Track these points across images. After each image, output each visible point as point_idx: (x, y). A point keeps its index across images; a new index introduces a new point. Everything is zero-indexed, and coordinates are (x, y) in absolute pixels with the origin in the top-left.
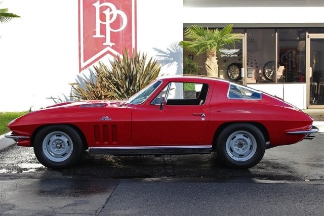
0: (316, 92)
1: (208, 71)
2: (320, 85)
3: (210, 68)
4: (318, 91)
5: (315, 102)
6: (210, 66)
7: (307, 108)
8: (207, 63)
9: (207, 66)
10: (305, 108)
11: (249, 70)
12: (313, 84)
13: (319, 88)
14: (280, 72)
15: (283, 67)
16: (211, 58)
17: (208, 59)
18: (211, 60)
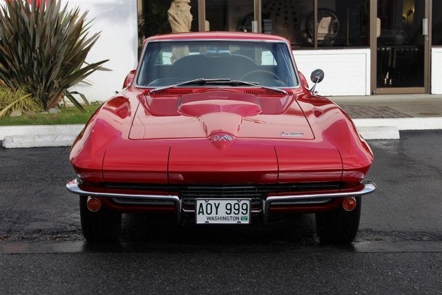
0: (390, 63)
1: (174, 27)
2: (396, 50)
3: (177, 21)
4: (392, 62)
5: (388, 81)
6: (176, 18)
7: (372, 93)
8: (171, 11)
9: (170, 18)
10: (369, 93)
11: (265, 24)
12: (383, 49)
13: (395, 56)
14: (323, 27)
15: (329, 18)
16: (178, 3)
17: (173, 5)
18: (179, 6)
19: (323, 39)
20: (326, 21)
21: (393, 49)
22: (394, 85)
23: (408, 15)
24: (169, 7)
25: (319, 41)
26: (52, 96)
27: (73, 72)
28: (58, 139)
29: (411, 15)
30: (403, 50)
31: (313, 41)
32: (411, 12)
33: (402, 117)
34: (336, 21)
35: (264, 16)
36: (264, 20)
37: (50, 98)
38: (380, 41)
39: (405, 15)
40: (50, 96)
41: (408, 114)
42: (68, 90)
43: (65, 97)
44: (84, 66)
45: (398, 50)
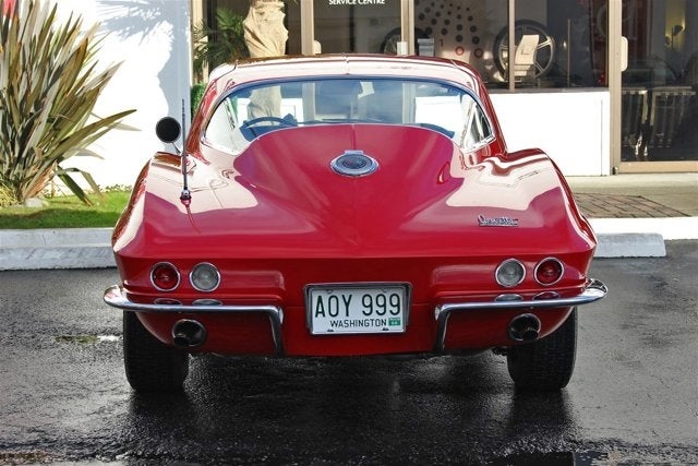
0: (644, 118)
2: (655, 95)
3: (257, 40)
4: (649, 117)
5: (641, 150)
6: (258, 35)
7: (614, 172)
10: (607, 171)
11: (421, 47)
12: (633, 92)
13: (654, 105)
14: (525, 53)
15: (536, 38)
16: (261, 7)
17: (253, 11)
18: (262, 14)
19: (524, 74)
20: (531, 42)
21: (650, 94)
22: (653, 157)
23: (674, 34)
24: (245, 14)
25: (517, 78)
26: (33, 177)
27: (71, 133)
28: (35, 256)
29: (680, 35)
30: (667, 94)
31: (508, 78)
32: (678, 28)
33: (669, 216)
34: (549, 42)
35: (419, 33)
36: (419, 40)
37: (29, 178)
38: (627, 78)
39: (668, 35)
40: (28, 175)
41: (680, 209)
42: (61, 164)
43: (56, 178)
44: (91, 120)
45: (659, 94)
